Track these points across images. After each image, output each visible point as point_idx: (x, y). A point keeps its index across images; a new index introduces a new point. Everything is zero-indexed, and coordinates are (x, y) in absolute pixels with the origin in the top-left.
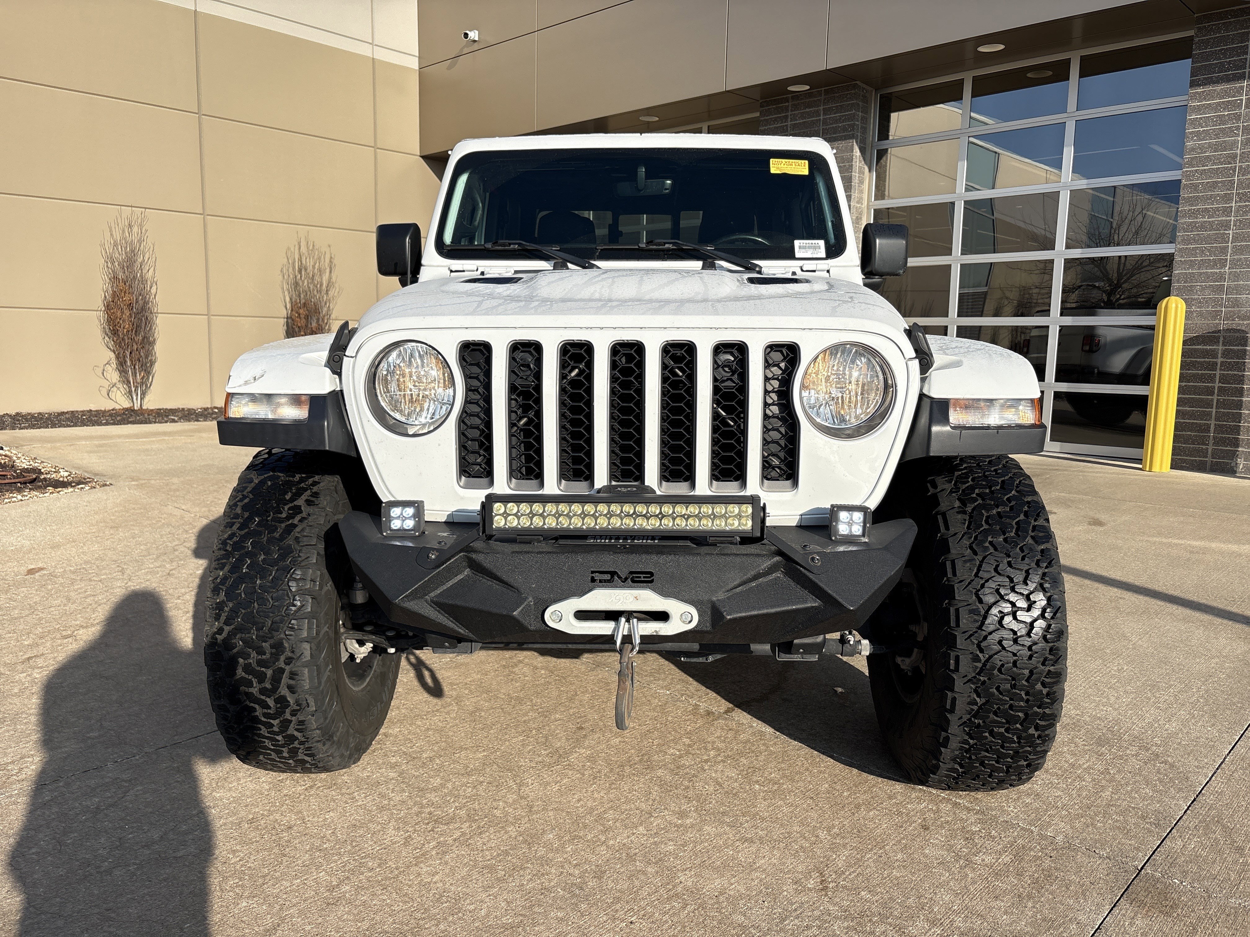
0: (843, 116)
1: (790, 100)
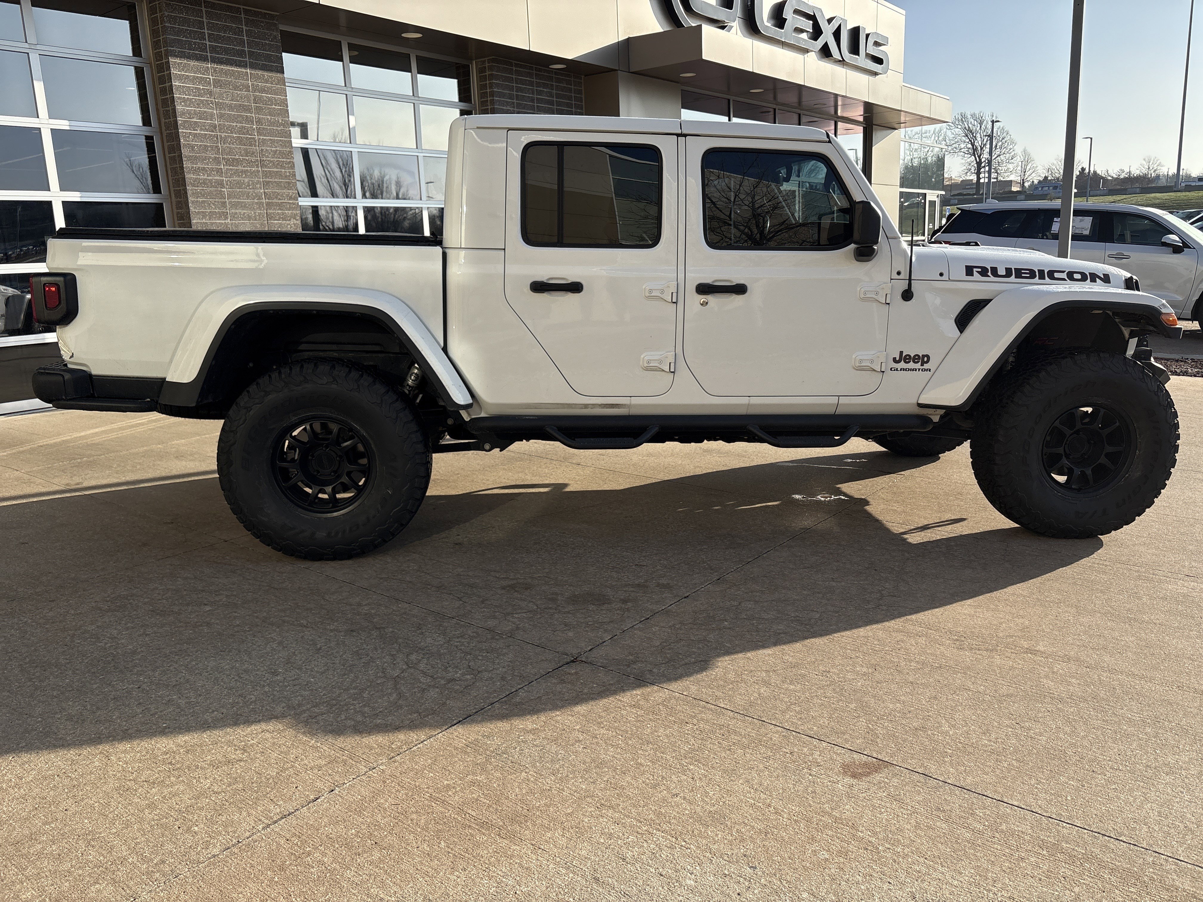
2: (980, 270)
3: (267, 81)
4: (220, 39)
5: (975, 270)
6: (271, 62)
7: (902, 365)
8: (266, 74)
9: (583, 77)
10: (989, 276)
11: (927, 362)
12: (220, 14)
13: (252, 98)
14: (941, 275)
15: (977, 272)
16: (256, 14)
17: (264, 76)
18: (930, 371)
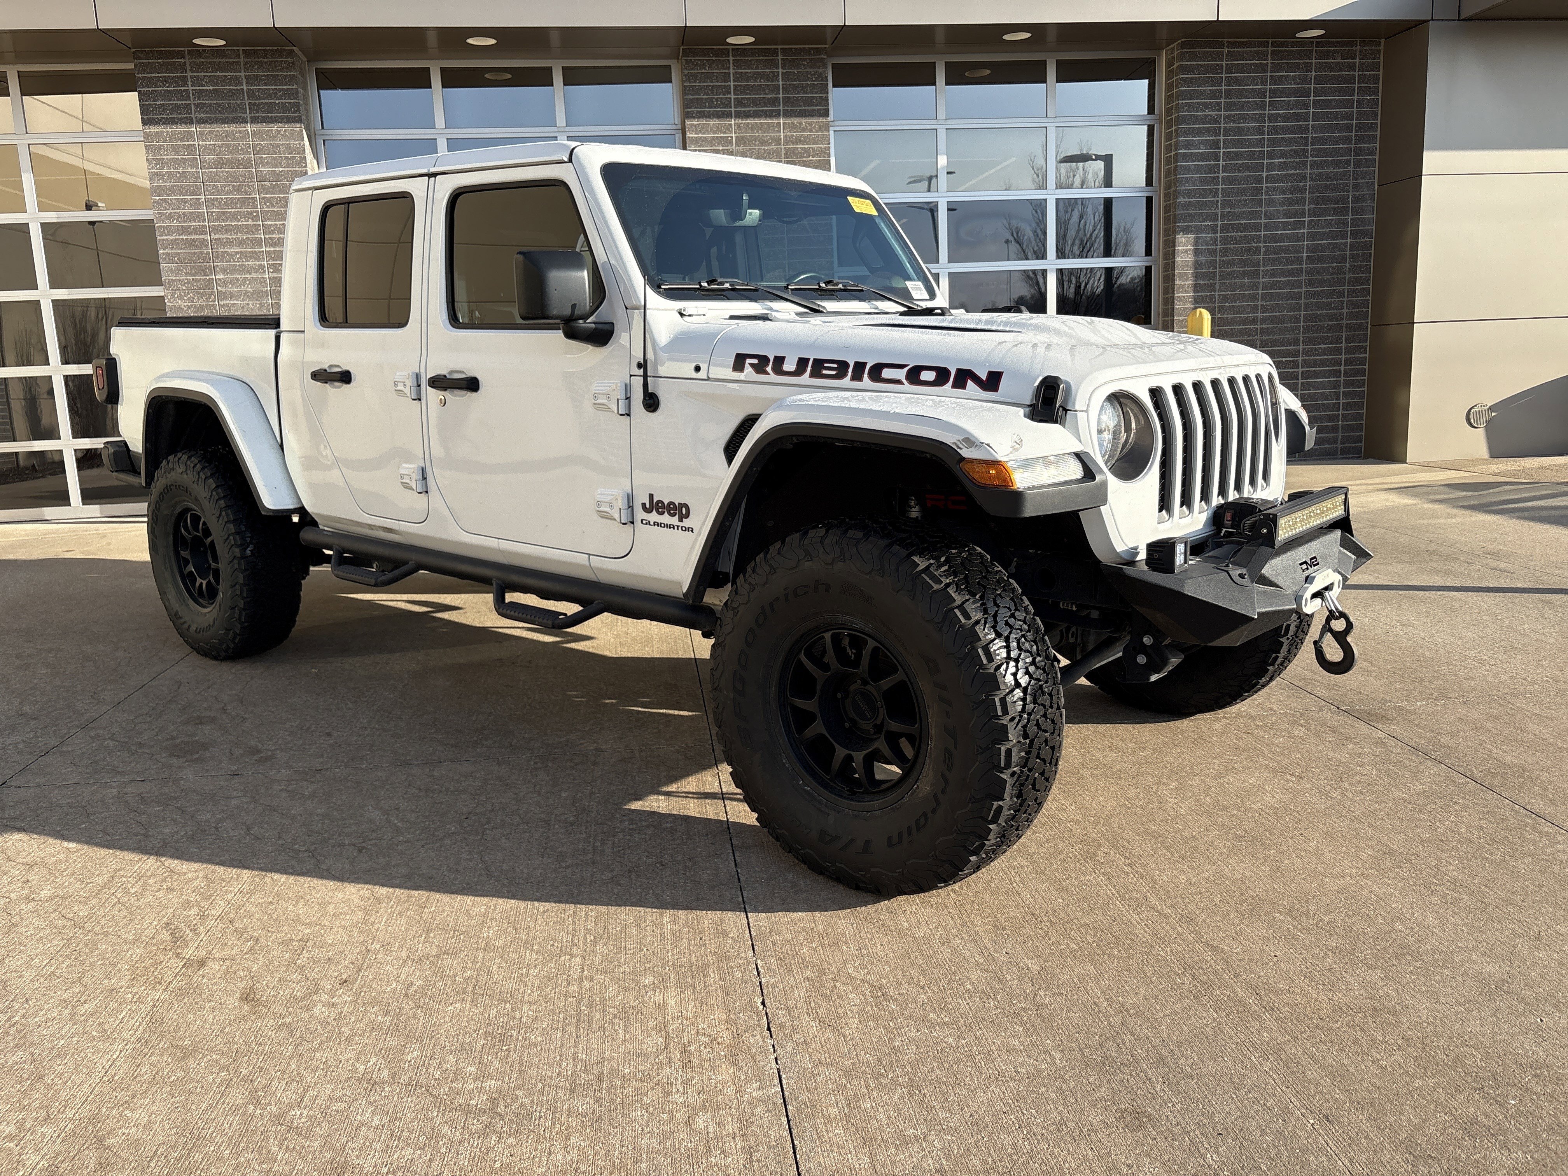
0: (280, 90)
1: (187, 57)
2: (755, 361)
3: (804, 130)
4: (748, 89)
5: (749, 361)
6: (813, 105)
7: (654, 517)
8: (804, 121)
9: (1382, 41)
10: (768, 374)
11: (687, 516)
12: (751, 61)
13: (783, 152)
14: (697, 369)
15: (751, 364)
16: (798, 51)
17: (801, 124)
18: (692, 531)
